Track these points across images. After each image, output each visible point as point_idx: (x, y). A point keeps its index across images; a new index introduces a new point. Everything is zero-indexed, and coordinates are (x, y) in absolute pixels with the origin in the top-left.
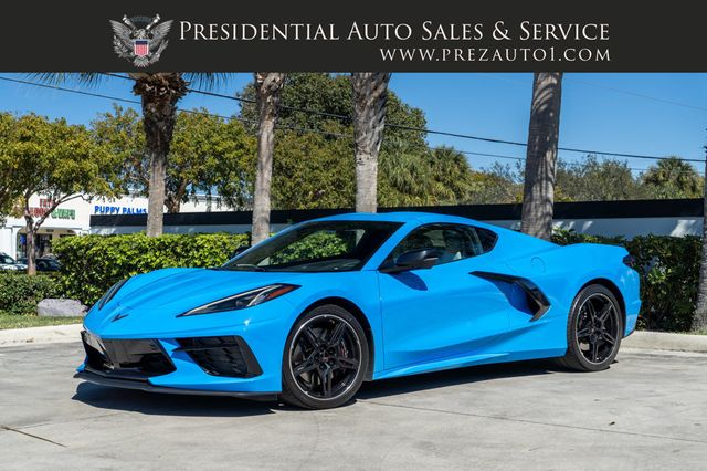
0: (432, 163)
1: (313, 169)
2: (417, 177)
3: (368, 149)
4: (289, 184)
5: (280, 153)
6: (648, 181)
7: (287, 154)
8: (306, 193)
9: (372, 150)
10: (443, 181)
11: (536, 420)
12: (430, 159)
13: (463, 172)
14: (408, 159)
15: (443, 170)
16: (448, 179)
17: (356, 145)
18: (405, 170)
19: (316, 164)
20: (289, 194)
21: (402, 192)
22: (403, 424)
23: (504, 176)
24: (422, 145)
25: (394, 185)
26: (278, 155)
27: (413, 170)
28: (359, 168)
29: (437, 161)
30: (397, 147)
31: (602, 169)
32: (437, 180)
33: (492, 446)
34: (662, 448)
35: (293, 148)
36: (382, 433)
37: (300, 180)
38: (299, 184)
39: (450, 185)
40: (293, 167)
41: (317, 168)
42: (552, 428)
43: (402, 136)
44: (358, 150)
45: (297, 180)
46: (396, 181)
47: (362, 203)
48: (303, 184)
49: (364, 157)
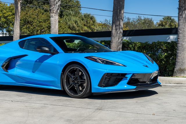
0: (83, 20)
1: (40, 22)
2: (78, 24)
3: (55, 12)
4: (31, 28)
5: (28, 17)
6: (159, 25)
7: (30, 17)
8: (38, 31)
9: (56, 12)
10: (87, 26)
11: (112, 110)
12: (82, 18)
13: (94, 22)
14: (74, 18)
15: (86, 22)
16: (88, 25)
17: (50, 10)
18: (73, 22)
19: (41, 20)
20: (31, 31)
21: (72, 30)
22: (61, 113)
23: (108, 24)
24: (79, 13)
25: (69, 28)
26: (27, 17)
27: (76, 22)
28: (52, 19)
29: (84, 18)
30: (70, 14)
31: (143, 21)
32: (85, 25)
33: (95, 120)
36: (53, 116)
37: (36, 26)
38: (35, 28)
39: (89, 27)
40: (33, 22)
41: (41, 22)
42: (119, 113)
43: (72, 10)
44: (51, 12)
45: (34, 26)
46: (70, 26)
47: (53, 31)
48: (37, 28)
49: (53, 14)
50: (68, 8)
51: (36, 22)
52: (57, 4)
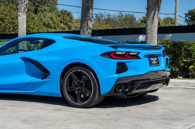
0: (59, 16)
1: (12, 19)
2: (53, 21)
4: (3, 25)
8: (10, 28)
9: (24, 11)
10: (63, 23)
11: (70, 111)
12: (58, 14)
13: (71, 19)
14: (49, 15)
15: (63, 19)
16: (65, 22)
17: (18, 9)
18: (49, 19)
19: (13, 17)
20: (3, 29)
21: (47, 27)
22: (19, 113)
24: (55, 9)
25: (44, 25)
27: (51, 19)
29: (61, 15)
30: (45, 10)
32: (61, 22)
33: (50, 120)
34: (112, 119)
35: (4, 11)
36: (10, 117)
37: (8, 23)
38: (7, 25)
39: (66, 24)
40: (4, 18)
41: (14, 18)
42: (75, 113)
43: (48, 6)
44: (18, 11)
45: (6, 23)
46: (45, 23)
47: (20, 31)
48: (9, 25)
49: (21, 13)
50: (44, 3)
51: (8, 19)
52: (24, 2)
